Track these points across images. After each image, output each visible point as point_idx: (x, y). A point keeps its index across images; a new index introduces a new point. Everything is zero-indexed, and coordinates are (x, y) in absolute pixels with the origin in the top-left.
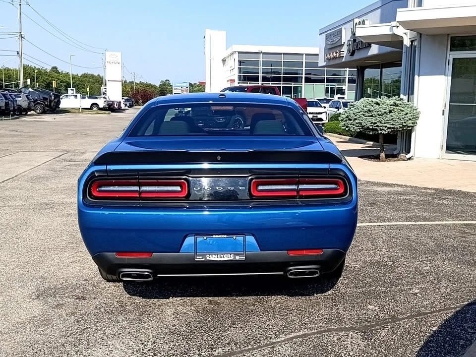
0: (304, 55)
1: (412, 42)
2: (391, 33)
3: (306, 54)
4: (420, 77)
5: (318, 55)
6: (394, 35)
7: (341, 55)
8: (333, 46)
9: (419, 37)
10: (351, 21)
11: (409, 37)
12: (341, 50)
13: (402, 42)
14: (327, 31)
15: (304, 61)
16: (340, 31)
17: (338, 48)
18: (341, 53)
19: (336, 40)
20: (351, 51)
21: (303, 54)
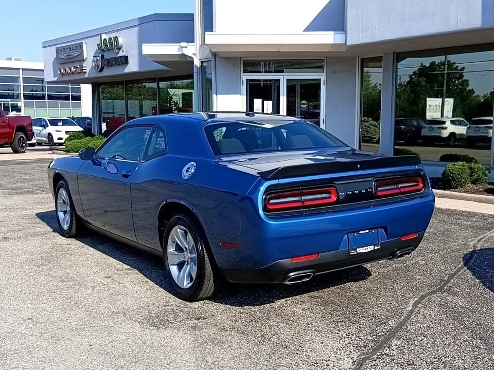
0: (21, 70)
1: (202, 62)
2: (180, 53)
3: (23, 69)
4: (218, 96)
5: (43, 70)
6: (183, 55)
7: (84, 71)
8: (69, 60)
9: (214, 58)
10: (98, 35)
11: (198, 58)
12: (84, 66)
13: (193, 62)
14: (57, 44)
15: (21, 76)
16: (81, 46)
17: (79, 63)
18: (84, 68)
19: (75, 55)
20: (100, 67)
21: (19, 69)
